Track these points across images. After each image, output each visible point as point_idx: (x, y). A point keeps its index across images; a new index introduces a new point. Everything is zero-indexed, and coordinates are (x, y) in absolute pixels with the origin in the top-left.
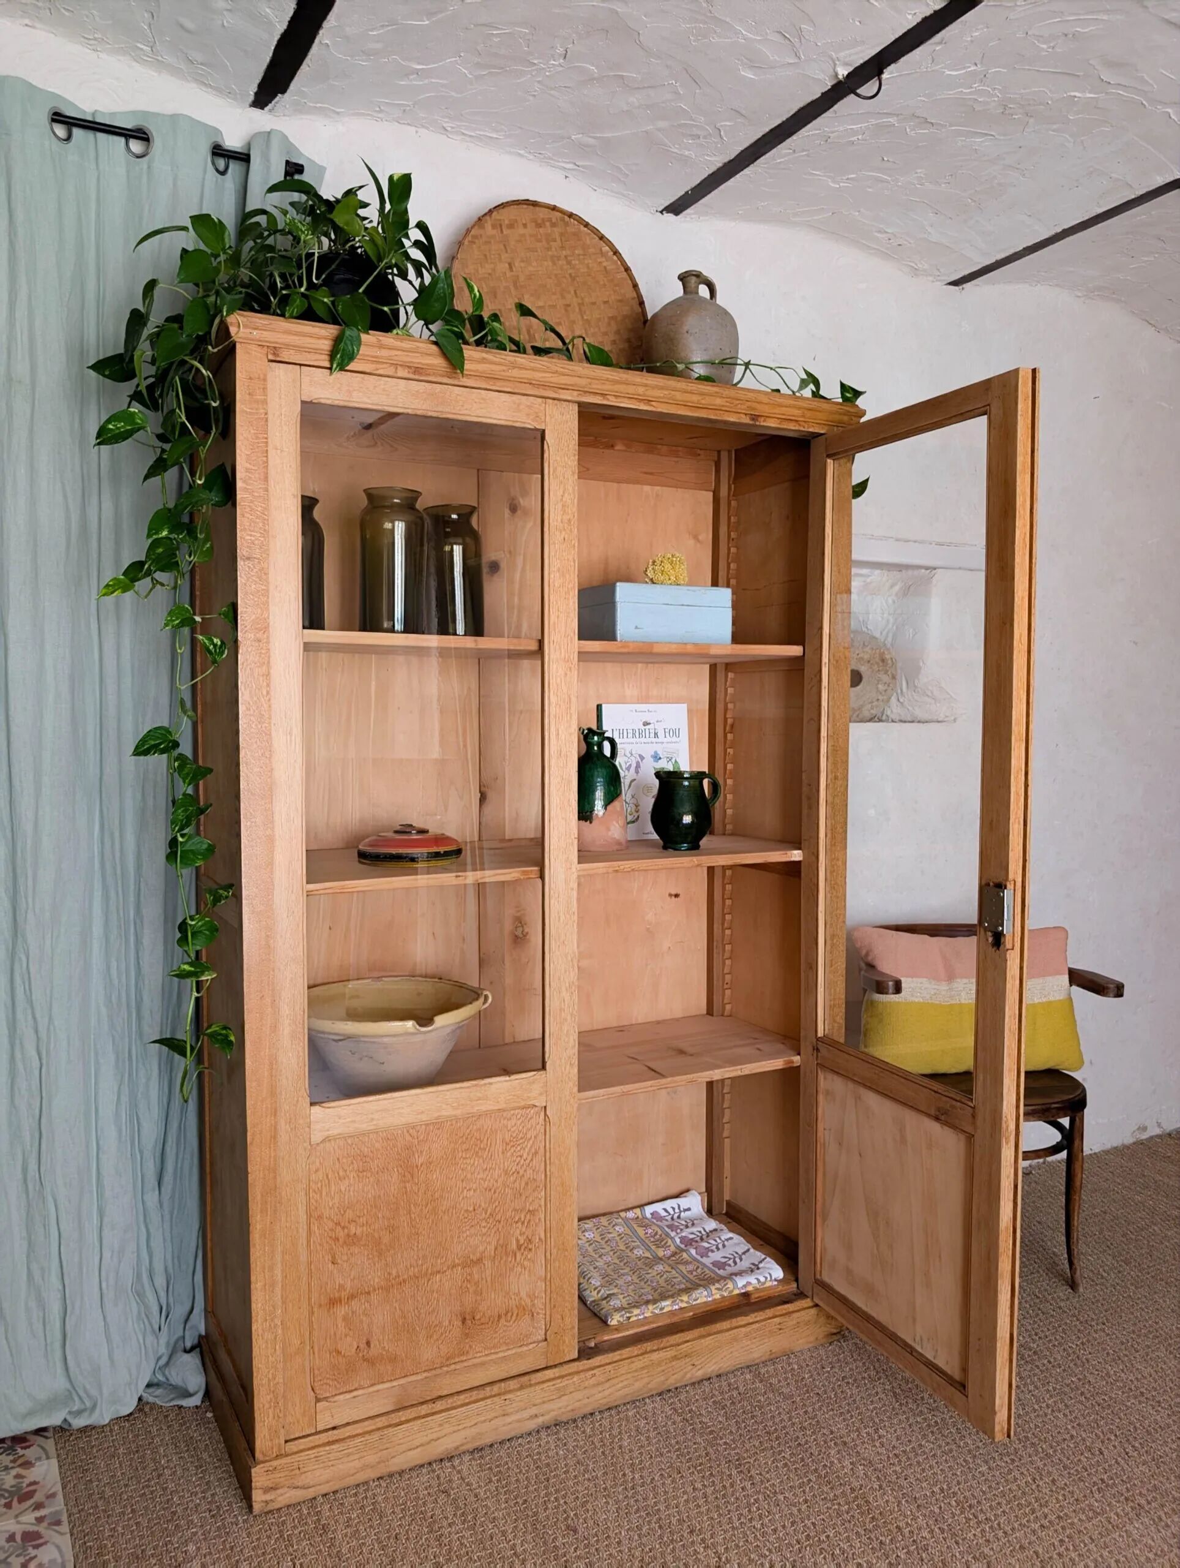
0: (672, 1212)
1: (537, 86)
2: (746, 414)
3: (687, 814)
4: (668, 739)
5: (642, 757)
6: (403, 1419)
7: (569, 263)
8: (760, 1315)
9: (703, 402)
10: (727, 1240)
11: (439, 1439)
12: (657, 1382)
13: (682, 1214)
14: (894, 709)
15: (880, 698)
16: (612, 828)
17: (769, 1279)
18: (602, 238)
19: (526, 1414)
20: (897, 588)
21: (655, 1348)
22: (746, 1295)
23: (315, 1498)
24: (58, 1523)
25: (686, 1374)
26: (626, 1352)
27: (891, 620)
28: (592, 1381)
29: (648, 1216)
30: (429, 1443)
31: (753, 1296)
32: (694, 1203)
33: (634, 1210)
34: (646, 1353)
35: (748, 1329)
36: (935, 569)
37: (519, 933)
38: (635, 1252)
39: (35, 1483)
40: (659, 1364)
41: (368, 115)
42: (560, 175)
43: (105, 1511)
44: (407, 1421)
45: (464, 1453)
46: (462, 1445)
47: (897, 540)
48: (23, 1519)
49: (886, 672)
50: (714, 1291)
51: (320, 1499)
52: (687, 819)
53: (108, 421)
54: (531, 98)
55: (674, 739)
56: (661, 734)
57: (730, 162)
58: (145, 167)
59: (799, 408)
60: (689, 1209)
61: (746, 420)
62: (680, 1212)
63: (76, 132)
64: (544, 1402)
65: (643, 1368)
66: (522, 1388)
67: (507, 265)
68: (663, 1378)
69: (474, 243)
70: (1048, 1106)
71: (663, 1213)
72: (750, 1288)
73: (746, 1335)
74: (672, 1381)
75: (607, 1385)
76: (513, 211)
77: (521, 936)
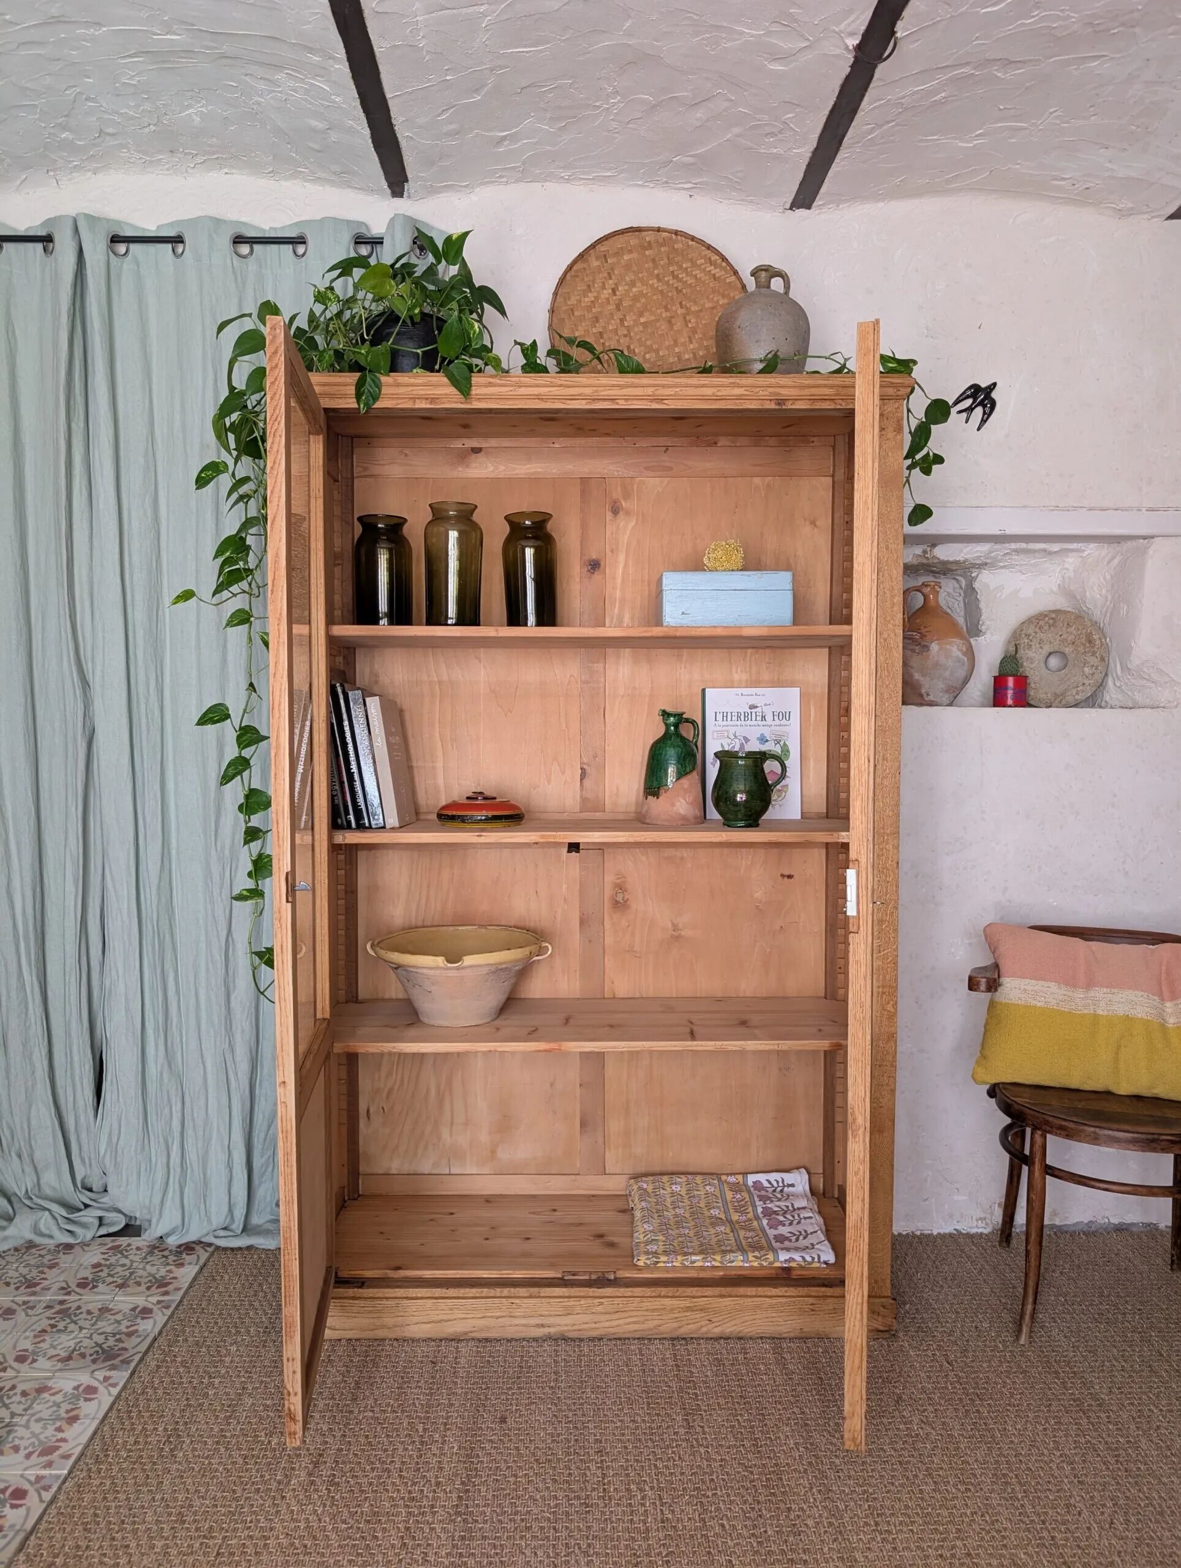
0: (776, 1185)
1: (614, 125)
2: (771, 400)
3: (741, 793)
4: (777, 722)
5: (747, 740)
6: (419, 1295)
7: (675, 277)
8: (792, 1291)
9: (719, 394)
10: (805, 1218)
11: (449, 1321)
12: (668, 1326)
13: (786, 1188)
14: (1111, 693)
15: (1087, 682)
16: (678, 804)
17: (816, 1260)
18: (709, 247)
19: (533, 1321)
20: (1116, 561)
21: (670, 1294)
22: (788, 1270)
23: (340, 1340)
24: (167, 1307)
25: (702, 1327)
26: (638, 1291)
27: (1110, 597)
28: (600, 1309)
29: (750, 1183)
30: (440, 1321)
31: (794, 1273)
32: (799, 1181)
33: (737, 1176)
34: (659, 1296)
35: (774, 1301)
36: (1152, 537)
37: (619, 898)
38: (712, 1211)
39: (175, 1278)
40: (672, 1310)
41: (493, 182)
42: (685, 194)
43: (203, 1309)
44: (422, 1298)
45: (473, 1339)
46: (471, 1332)
47: (1090, 509)
48: (150, 1299)
49: (1094, 654)
50: (751, 1258)
51: (343, 1342)
52: (740, 797)
53: (201, 472)
54: (616, 135)
55: (784, 722)
56: (769, 717)
57: (816, 149)
58: (304, 264)
59: (831, 387)
60: (792, 1185)
61: (773, 406)
62: (784, 1186)
63: (256, 247)
64: (550, 1316)
65: (654, 1310)
66: (531, 1297)
67: (610, 291)
68: (675, 1325)
69: (577, 276)
70: (1156, 1137)
71: (766, 1184)
72: (793, 1265)
73: (772, 1306)
74: (684, 1331)
75: (617, 1316)
76: (620, 241)
77: (622, 901)
